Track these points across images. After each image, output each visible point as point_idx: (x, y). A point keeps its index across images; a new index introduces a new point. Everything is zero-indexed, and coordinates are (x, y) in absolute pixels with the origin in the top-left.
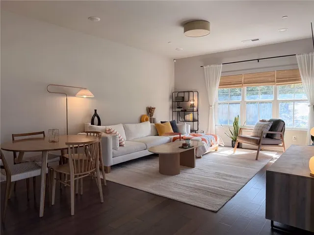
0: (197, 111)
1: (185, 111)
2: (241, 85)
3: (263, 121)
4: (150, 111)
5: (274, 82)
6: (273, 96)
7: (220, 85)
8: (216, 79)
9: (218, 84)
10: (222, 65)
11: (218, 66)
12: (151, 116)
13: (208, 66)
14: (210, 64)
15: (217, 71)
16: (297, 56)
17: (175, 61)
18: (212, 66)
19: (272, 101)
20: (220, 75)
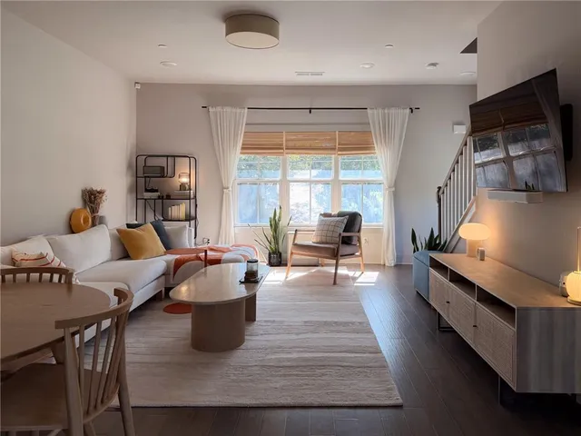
0: (195, 197)
1: (168, 197)
2: (281, 151)
3: (326, 215)
4: (92, 198)
5: (334, 149)
6: (332, 172)
7: (243, 148)
8: (236, 135)
9: (240, 145)
10: (246, 110)
11: (238, 110)
12: (94, 211)
13: (219, 109)
14: (223, 105)
15: (237, 120)
16: (369, 111)
17: (138, 87)
18: (228, 109)
19: (331, 181)
20: (243, 129)
